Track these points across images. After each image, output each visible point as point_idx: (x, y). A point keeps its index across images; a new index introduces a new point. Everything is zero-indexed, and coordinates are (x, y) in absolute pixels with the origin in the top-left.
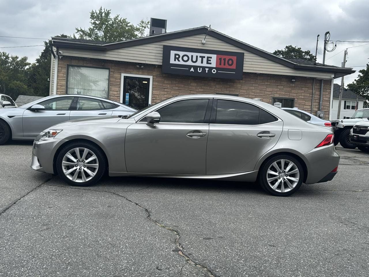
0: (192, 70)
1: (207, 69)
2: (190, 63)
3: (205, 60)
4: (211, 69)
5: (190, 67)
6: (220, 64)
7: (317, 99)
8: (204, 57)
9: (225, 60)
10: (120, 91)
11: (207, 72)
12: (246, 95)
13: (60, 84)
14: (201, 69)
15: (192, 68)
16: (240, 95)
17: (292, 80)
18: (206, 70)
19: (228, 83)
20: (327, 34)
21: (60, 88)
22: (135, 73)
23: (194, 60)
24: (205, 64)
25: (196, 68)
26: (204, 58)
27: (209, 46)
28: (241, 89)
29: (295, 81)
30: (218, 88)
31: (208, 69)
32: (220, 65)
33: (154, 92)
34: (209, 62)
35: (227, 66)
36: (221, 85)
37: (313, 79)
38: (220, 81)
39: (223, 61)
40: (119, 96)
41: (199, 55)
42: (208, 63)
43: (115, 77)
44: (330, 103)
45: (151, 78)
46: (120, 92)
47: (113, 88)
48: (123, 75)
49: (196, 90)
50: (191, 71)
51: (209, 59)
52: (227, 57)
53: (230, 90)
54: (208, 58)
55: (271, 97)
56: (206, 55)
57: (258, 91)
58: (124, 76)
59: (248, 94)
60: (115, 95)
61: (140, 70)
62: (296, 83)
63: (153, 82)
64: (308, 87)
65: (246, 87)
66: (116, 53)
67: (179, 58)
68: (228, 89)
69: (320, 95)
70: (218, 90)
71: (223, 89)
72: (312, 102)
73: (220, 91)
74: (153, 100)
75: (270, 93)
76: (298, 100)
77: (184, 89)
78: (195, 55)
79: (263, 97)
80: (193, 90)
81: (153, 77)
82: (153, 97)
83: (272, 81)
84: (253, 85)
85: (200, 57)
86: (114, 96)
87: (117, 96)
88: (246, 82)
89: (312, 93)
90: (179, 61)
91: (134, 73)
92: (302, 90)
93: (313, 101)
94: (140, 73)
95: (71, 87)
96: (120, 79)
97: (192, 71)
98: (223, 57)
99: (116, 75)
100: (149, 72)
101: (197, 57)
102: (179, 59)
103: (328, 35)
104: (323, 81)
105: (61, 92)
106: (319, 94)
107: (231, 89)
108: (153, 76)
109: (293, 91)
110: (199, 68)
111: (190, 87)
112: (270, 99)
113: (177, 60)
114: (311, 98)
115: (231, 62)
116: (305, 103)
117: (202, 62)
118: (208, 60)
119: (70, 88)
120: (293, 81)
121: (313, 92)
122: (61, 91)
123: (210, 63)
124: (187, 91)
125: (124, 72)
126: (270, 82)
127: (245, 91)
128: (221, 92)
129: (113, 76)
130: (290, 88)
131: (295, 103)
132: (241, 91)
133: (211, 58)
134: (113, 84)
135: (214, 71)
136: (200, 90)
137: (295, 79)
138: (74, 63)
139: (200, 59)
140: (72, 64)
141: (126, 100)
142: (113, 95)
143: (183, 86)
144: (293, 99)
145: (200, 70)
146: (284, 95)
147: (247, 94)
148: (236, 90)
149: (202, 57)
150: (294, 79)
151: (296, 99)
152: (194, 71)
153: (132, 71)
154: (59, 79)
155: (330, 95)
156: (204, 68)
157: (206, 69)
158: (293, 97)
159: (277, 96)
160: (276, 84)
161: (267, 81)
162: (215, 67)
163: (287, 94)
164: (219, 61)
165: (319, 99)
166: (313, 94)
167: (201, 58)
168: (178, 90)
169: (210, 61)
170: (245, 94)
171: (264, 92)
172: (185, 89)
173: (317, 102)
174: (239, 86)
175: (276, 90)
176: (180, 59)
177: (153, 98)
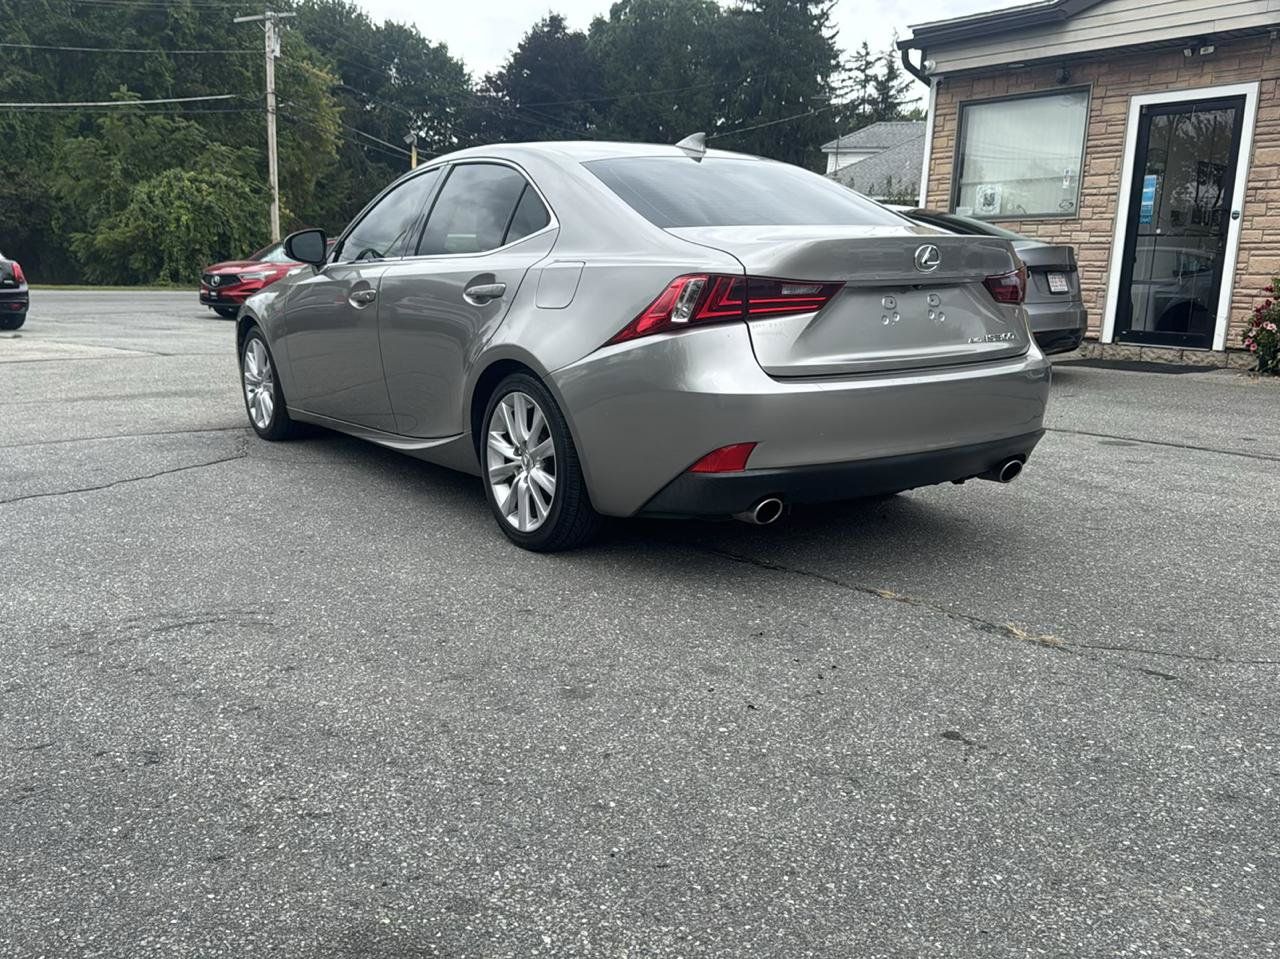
10: (1121, 169)
13: (938, 174)
21: (936, 188)
22: (1184, 85)
33: (1262, 153)
40: (1114, 190)
43: (1107, 118)
45: (1250, 90)
46: (1120, 175)
47: (1097, 164)
48: (1137, 102)
58: (1142, 107)
60: (1103, 191)
61: (1208, 68)
63: (1259, 108)
66: (1101, 21)
74: (1252, 192)
81: (1261, 87)
82: (1252, 176)
86: (1095, 195)
87: (1109, 194)
91: (1178, 85)
94: (1207, 79)
95: (970, 181)
96: (1125, 122)
99: (1112, 109)
100: (1243, 66)
105: (938, 201)
108: (1262, 80)
119: (968, 184)
122: (938, 198)
125: (1140, 89)
129: (1098, 113)
134: (1097, 146)
138: (980, 91)
140: (974, 98)
141: (1143, 203)
142: (1094, 191)
153: (1172, 77)
154: (936, 159)
177: (1251, 184)
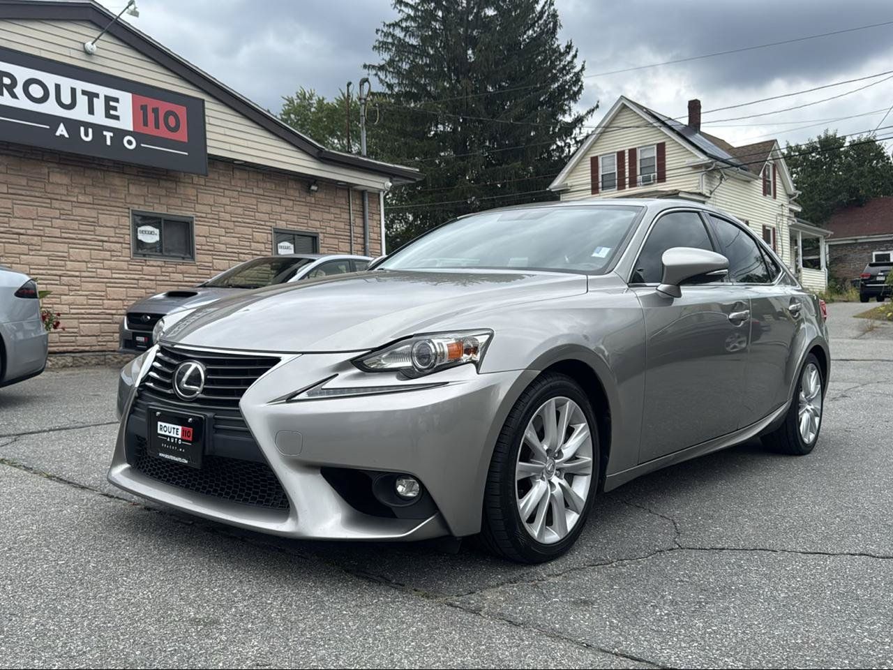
0: (62, 131)
1: (108, 135)
2: (51, 108)
3: (99, 104)
4: (119, 134)
5: (55, 121)
6: (146, 124)
7: (359, 236)
8: (97, 96)
9: (155, 110)
11: (109, 143)
12: (211, 221)
14: (90, 131)
15: (62, 125)
16: (197, 219)
17: (310, 187)
18: (105, 136)
19: (161, 181)
20: (365, 82)
23: (66, 99)
24: (99, 118)
25: (73, 125)
26: (95, 99)
27: (108, 63)
28: (198, 203)
29: (316, 191)
30: (136, 195)
31: (112, 134)
32: (144, 125)
34: (112, 112)
35: (163, 133)
36: (144, 185)
37: (348, 187)
38: (140, 174)
39: (151, 116)
41: (80, 85)
42: (108, 116)
44: (381, 247)
49: (70, 198)
50: (58, 134)
51: (112, 103)
52: (164, 107)
53: (170, 202)
54: (108, 99)
55: (270, 228)
56: (103, 91)
57: (240, 211)
59: (217, 217)
62: (319, 195)
64: (340, 206)
65: (209, 196)
67: (15, 86)
68: (164, 200)
69: (364, 227)
70: (135, 201)
71: (150, 200)
72: (351, 243)
73: (143, 203)
75: (266, 217)
76: (325, 237)
77: (28, 193)
78: (67, 83)
79: (253, 228)
80: (59, 197)
83: (268, 185)
84: (226, 192)
85: (84, 93)
88: (210, 184)
89: (348, 221)
90: (14, 96)
92: (329, 213)
93: (353, 242)
97: (62, 136)
98: (152, 103)
101: (73, 91)
102: (15, 90)
103: (366, 84)
104: (367, 194)
106: (361, 225)
107: (172, 201)
109: (313, 215)
110: (82, 129)
111: (49, 188)
112: (267, 233)
113: (7, 90)
114: (349, 234)
115: (174, 120)
116: (338, 245)
117: (91, 111)
118: (108, 108)
120: (313, 190)
121: (350, 219)
123: (117, 118)
124: (40, 200)
126: (263, 189)
127: (207, 209)
128: (147, 207)
130: (306, 206)
131: (320, 245)
132: (199, 207)
133: (117, 100)
135: (130, 143)
136: (81, 198)
137: (317, 185)
139: (82, 101)
143: (24, 182)
144: (315, 235)
145: (87, 135)
146: (297, 223)
147: (213, 216)
148: (184, 205)
149: (91, 96)
150: (315, 184)
151: (321, 236)
152: (69, 135)
155: (380, 227)
156: (99, 129)
157: (105, 133)
158: (314, 230)
159: (282, 225)
160: (279, 196)
161: (255, 184)
162: (131, 129)
163: (302, 220)
164: (141, 112)
165: (362, 236)
166: (350, 223)
167: (86, 98)
168: (9, 196)
169: (115, 109)
170: (209, 216)
171: (253, 214)
172: (33, 194)
173: (359, 244)
174: (191, 192)
175: (278, 209)
176: (19, 90)
